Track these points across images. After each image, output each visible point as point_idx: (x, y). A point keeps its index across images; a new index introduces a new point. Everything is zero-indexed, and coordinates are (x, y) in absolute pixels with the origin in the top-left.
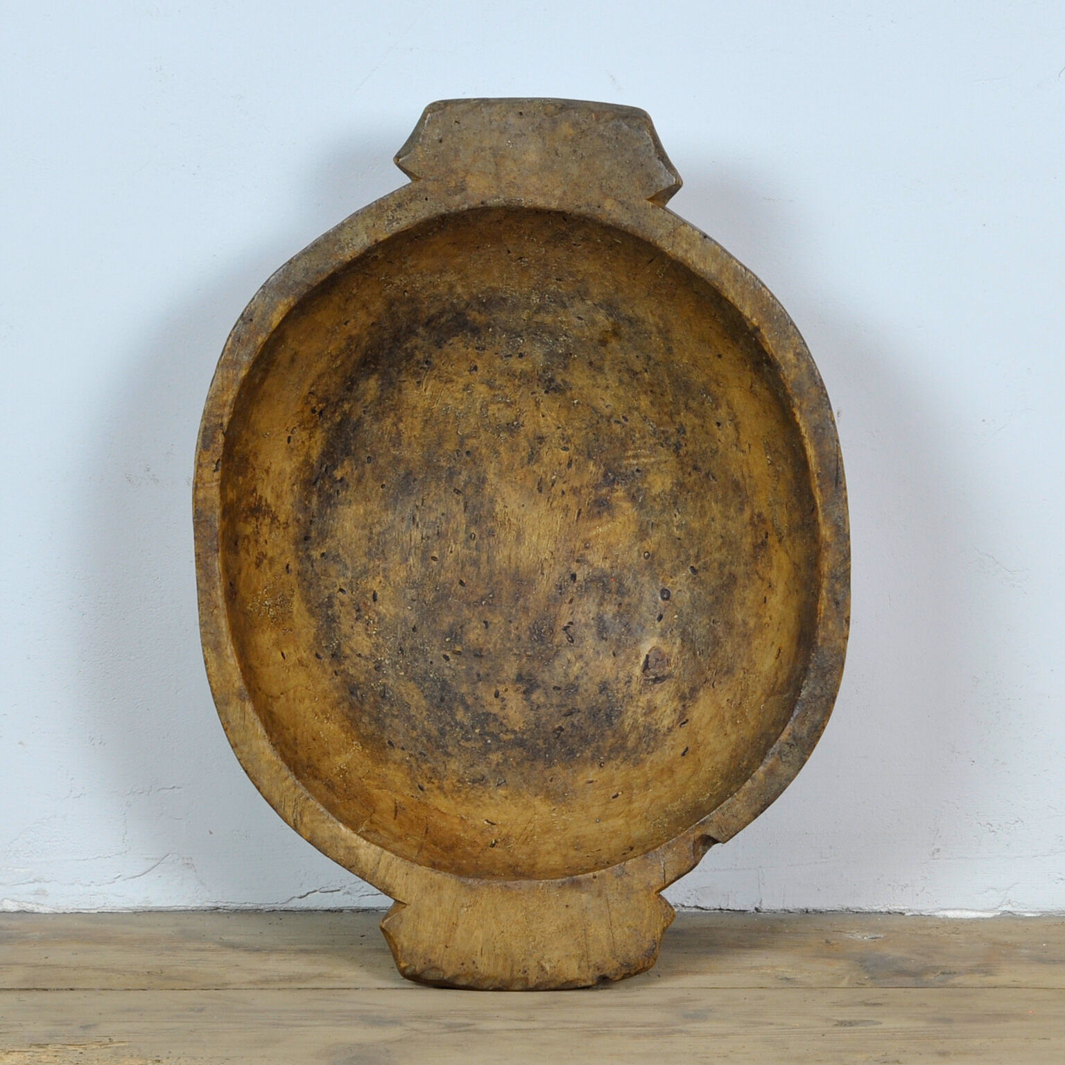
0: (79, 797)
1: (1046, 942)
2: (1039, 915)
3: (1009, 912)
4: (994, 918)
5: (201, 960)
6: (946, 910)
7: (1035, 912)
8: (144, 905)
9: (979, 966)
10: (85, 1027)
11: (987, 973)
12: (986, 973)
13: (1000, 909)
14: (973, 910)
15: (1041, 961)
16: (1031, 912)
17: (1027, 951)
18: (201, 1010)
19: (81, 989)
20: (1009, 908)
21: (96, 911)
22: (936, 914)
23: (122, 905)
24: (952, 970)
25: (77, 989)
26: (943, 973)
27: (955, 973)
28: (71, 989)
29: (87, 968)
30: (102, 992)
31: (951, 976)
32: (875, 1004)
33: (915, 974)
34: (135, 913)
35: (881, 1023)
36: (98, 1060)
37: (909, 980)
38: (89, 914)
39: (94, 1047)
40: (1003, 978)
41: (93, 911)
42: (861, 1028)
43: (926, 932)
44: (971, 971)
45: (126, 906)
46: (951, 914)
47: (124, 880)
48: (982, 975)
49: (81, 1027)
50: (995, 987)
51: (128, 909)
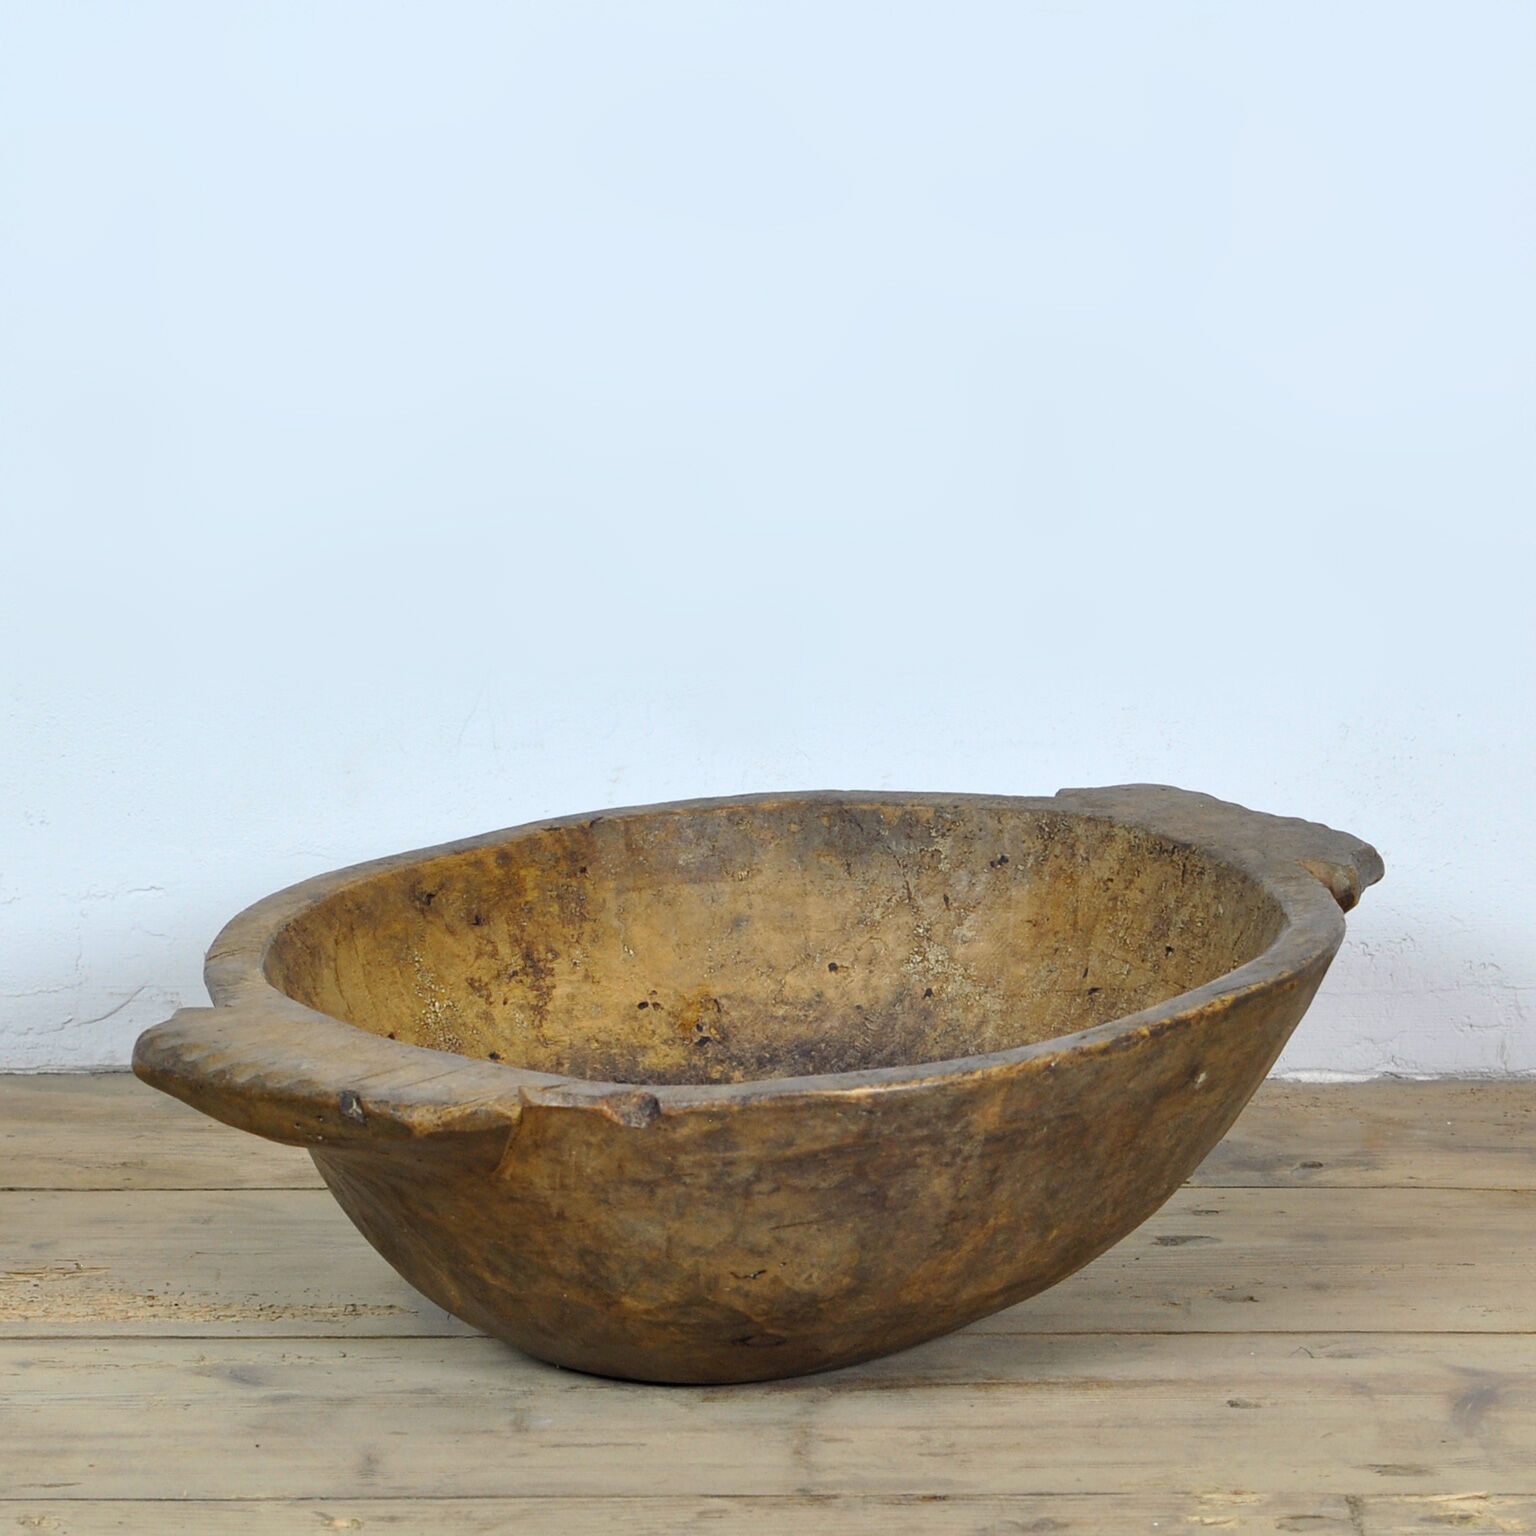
0: (10, 902)
1: (1452, 1120)
2: (1436, 1078)
3: (1392, 1074)
4: (1370, 1082)
5: (198, 1145)
6: (1297, 1070)
7: (1430, 1075)
8: (107, 1063)
9: (1355, 1154)
10: (37, 1247)
11: (1370, 1165)
12: (1367, 1164)
13: (1378, 1069)
14: (1337, 1071)
15: (1447, 1147)
16: (1425, 1074)
17: (1424, 1133)
18: (206, 1221)
19: (25, 1189)
20: (1392, 1068)
21: (36, 1072)
22: (1284, 1076)
23: (75, 1064)
24: (1317, 1160)
25: (20, 1189)
26: (1304, 1166)
27: (1321, 1165)
28: (11, 1189)
29: (31, 1157)
30: (57, 1193)
31: (1314, 1170)
32: (1207, 1212)
33: (1264, 1166)
34: (94, 1074)
35: (1219, 1241)
36: (62, 1296)
37: (1255, 1177)
38: (24, 1075)
39: (54, 1276)
40: (1391, 1174)
41: (31, 1072)
42: (1191, 1248)
43: (1271, 1103)
44: (1345, 1163)
45: (80, 1064)
46: (1305, 1077)
47: (79, 1025)
48: (1362, 1168)
49: (33, 1246)
50: (1384, 1187)
51: (83, 1068)
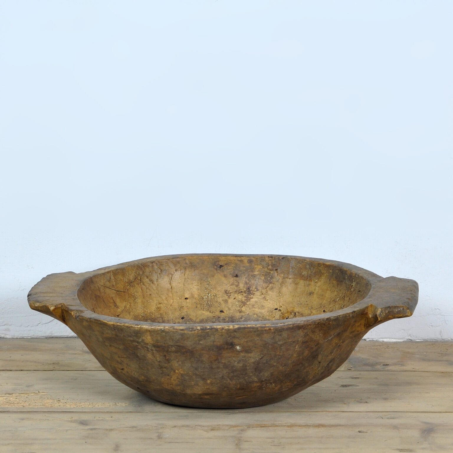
0: (23, 290)
1: (426, 352)
2: (422, 340)
3: (410, 339)
4: (403, 342)
5: (74, 358)
6: (383, 338)
7: (420, 340)
8: (50, 335)
9: (398, 362)
10: (28, 386)
11: (402, 365)
12: (401, 365)
13: (406, 338)
14: (394, 339)
15: (424, 360)
16: (419, 340)
17: (418, 356)
18: (76, 379)
19: (25, 370)
20: (410, 338)
21: (30, 338)
22: (379, 340)
23: (41, 335)
24: (387, 363)
25: (24, 370)
26: (384, 365)
27: (388, 365)
28: (21, 370)
29: (27, 361)
30: (34, 371)
31: (387, 366)
32: (356, 378)
33: (372, 365)
34: (46, 338)
35: (358, 386)
36: (34, 400)
37: (369, 368)
38: (27, 338)
39: (32, 394)
40: (409, 367)
41: (29, 338)
42: (351, 388)
43: (376, 347)
44: (395, 364)
45: (43, 335)
46: (385, 340)
47: (42, 324)
48: (400, 366)
49: (26, 386)
50: (406, 371)
51: (43, 336)
